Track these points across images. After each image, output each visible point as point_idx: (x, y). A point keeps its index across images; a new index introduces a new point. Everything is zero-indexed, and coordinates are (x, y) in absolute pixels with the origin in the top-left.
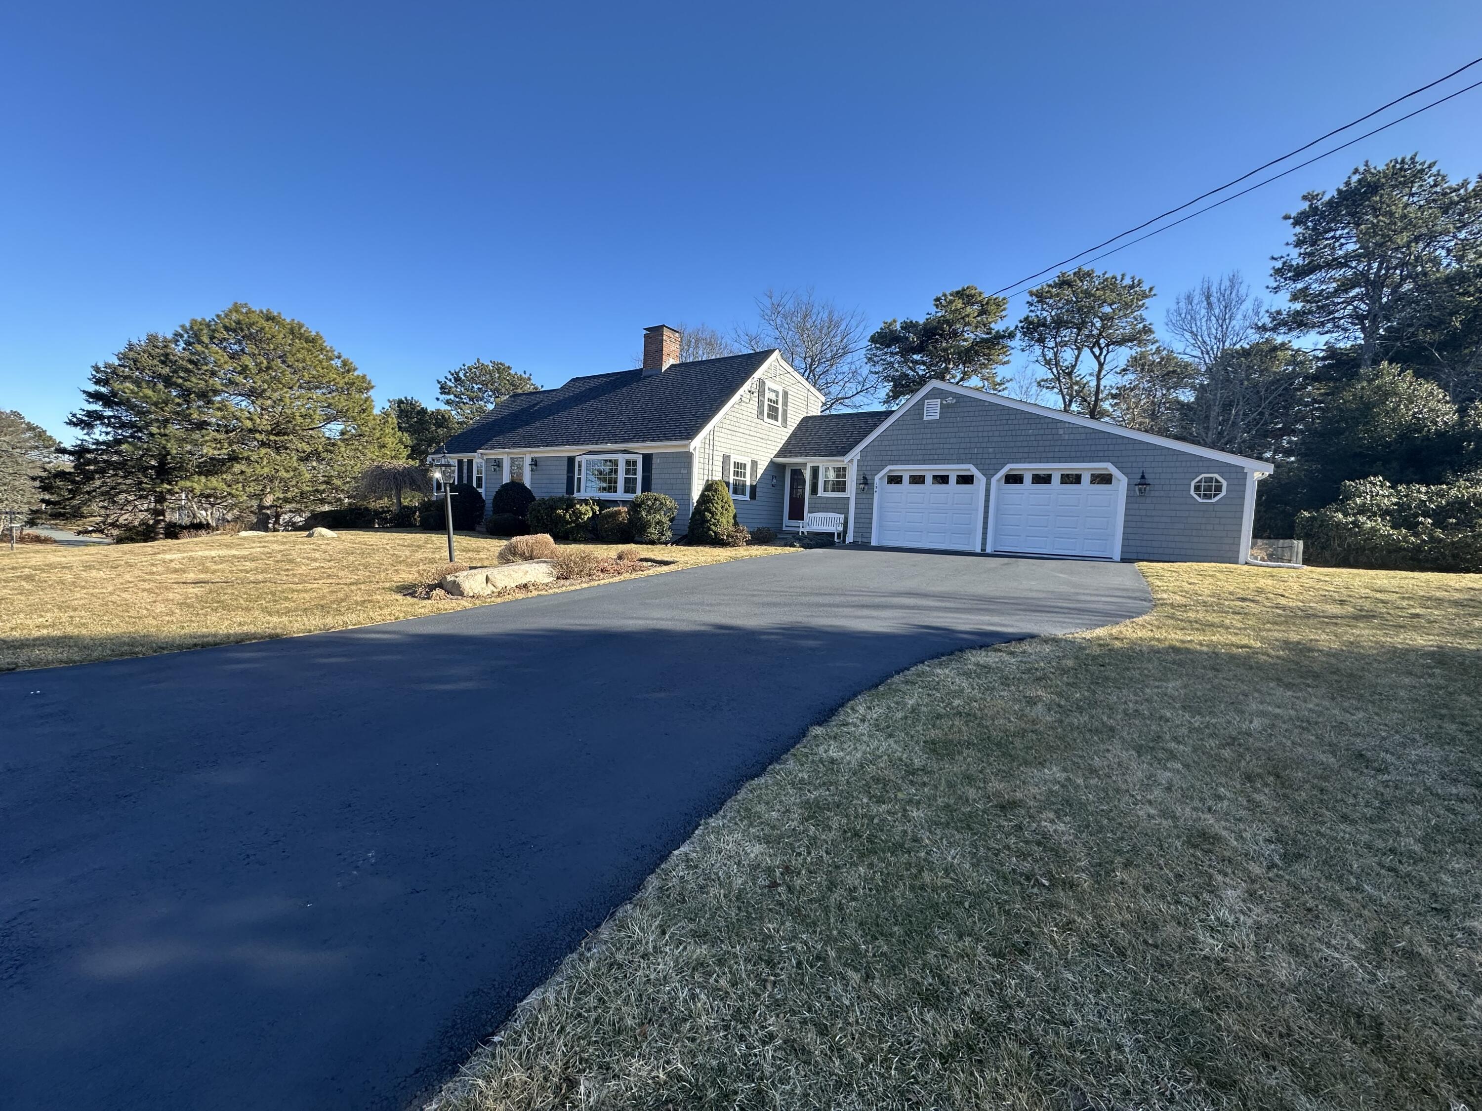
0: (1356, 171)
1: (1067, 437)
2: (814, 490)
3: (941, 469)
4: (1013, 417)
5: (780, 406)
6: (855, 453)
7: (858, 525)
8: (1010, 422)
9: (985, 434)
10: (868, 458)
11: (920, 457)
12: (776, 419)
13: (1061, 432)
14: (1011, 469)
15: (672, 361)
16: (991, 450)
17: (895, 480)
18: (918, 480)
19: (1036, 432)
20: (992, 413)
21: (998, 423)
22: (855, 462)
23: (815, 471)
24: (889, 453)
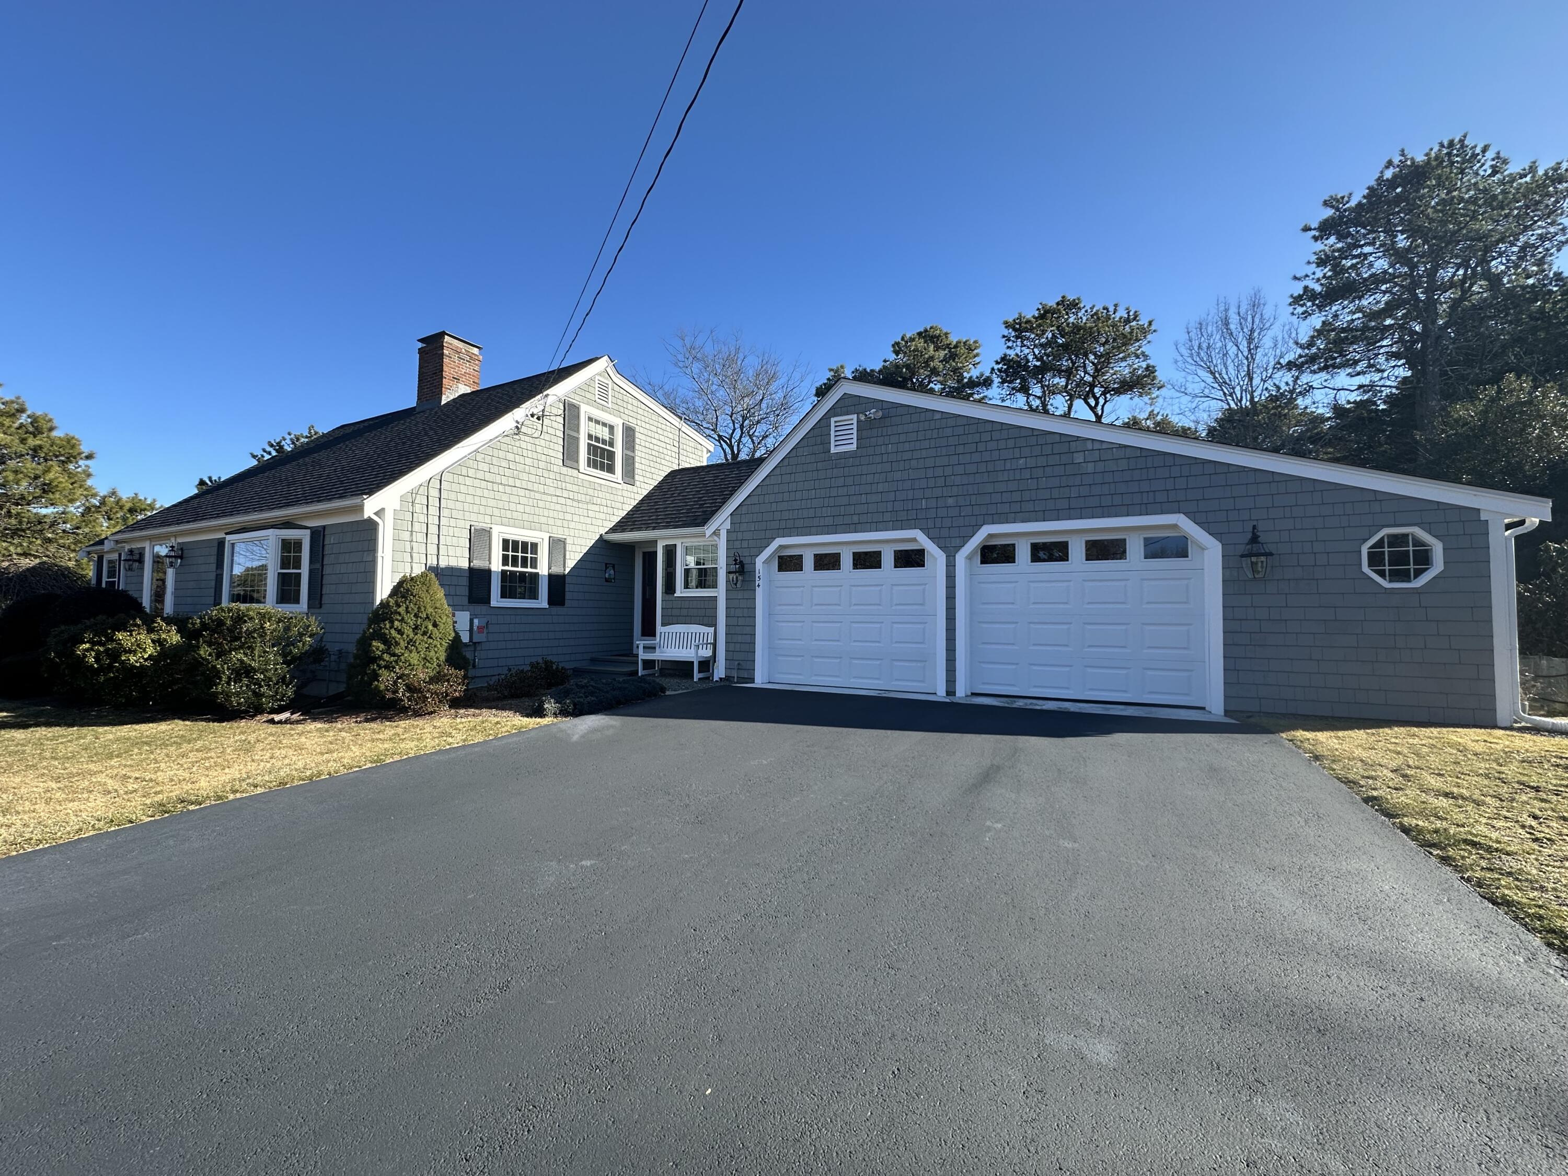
0: (1390, 164)
1: (1090, 468)
2: (670, 587)
3: (866, 539)
4: (986, 437)
5: (618, 450)
6: (722, 521)
7: (732, 647)
8: (981, 447)
9: (939, 472)
10: (744, 527)
11: (829, 521)
12: (611, 469)
13: (1079, 458)
14: (991, 536)
15: (463, 389)
16: (951, 501)
17: (790, 563)
18: (827, 562)
19: (1031, 462)
20: (948, 432)
21: (960, 449)
22: (723, 534)
23: (670, 552)
24: (777, 516)
